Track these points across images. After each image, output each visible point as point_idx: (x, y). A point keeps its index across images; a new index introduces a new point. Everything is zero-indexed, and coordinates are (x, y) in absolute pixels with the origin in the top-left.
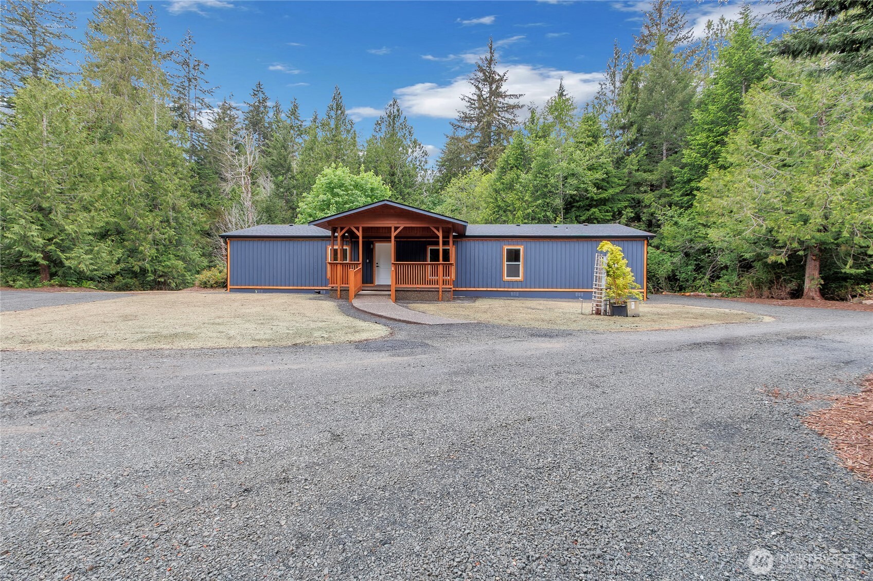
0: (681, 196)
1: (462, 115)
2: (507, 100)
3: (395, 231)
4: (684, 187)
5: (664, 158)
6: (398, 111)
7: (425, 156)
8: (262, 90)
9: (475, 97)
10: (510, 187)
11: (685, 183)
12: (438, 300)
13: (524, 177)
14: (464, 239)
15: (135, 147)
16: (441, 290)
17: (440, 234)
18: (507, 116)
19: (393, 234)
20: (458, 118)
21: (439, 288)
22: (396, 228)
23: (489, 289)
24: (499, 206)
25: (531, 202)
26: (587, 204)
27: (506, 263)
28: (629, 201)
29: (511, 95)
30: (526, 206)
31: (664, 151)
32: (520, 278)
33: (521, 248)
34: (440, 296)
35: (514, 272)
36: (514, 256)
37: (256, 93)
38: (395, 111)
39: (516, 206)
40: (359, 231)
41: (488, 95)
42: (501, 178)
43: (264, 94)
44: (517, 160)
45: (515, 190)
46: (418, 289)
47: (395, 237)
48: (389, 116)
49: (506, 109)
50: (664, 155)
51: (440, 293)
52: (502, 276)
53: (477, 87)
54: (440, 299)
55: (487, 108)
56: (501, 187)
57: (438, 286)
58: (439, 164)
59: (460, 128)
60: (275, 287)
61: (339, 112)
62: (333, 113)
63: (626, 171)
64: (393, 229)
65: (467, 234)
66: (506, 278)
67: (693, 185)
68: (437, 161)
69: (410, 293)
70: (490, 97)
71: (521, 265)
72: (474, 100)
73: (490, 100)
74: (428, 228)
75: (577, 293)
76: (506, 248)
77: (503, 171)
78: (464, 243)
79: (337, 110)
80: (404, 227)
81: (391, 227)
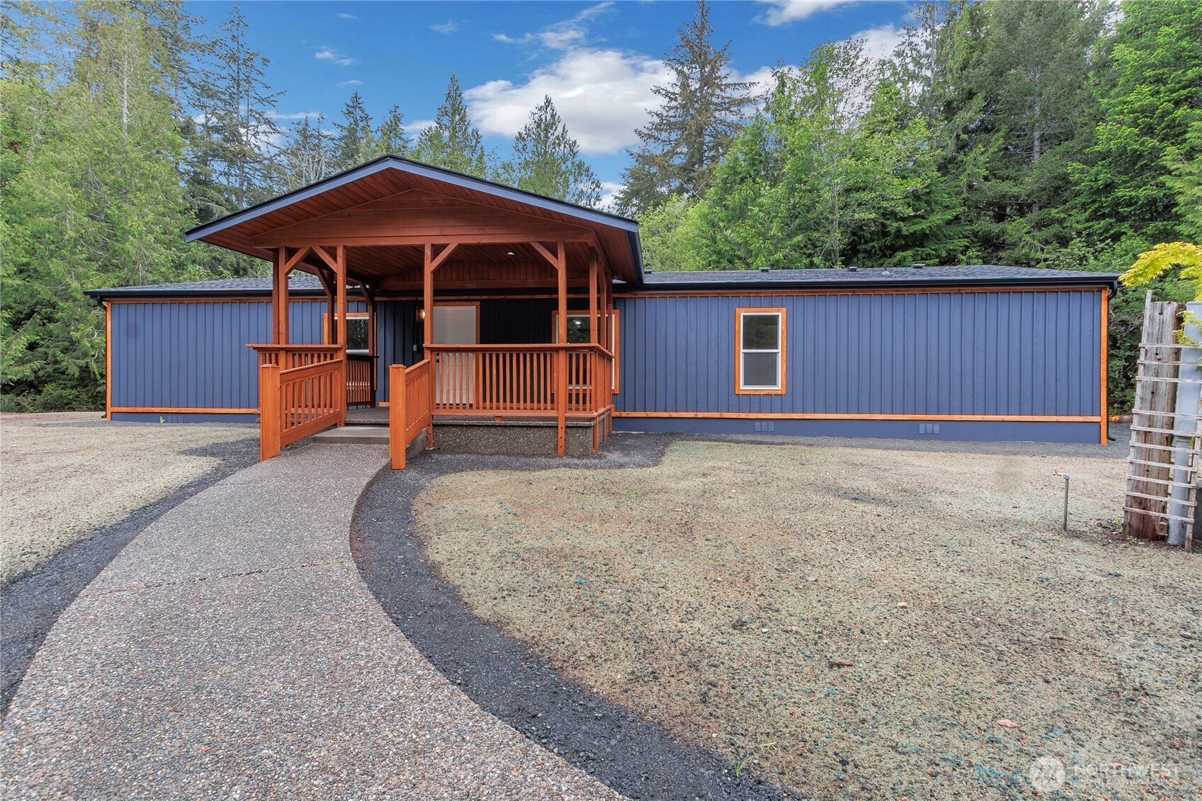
0: (1087, 221)
1: (657, 120)
2: (729, 93)
3: (434, 257)
4: (1094, 202)
5: (1036, 156)
6: (553, 116)
7: (597, 190)
8: (360, 106)
9: (677, 90)
10: (739, 215)
11: (1098, 191)
12: (554, 453)
13: (769, 195)
14: (641, 294)
15: (73, 155)
16: (562, 424)
17: (560, 264)
18: (731, 118)
19: (430, 266)
20: (650, 126)
21: (556, 419)
22: (437, 249)
23: (700, 415)
24: (719, 253)
25: (782, 239)
26: (888, 243)
27: (742, 351)
28: (968, 237)
29: (735, 84)
30: (771, 248)
31: (1036, 143)
32: (778, 388)
33: (781, 314)
34: (561, 443)
35: (761, 371)
36: (760, 332)
37: (351, 109)
38: (549, 118)
39: (752, 248)
40: (335, 259)
41: (697, 86)
42: (722, 200)
43: (363, 112)
44: (754, 164)
45: (750, 217)
46: (498, 422)
47: (436, 273)
48: (539, 126)
49: (727, 106)
50: (1036, 149)
51: (561, 432)
52: (734, 381)
53: (680, 73)
54: (561, 450)
55: (697, 106)
56: (723, 214)
57: (553, 414)
58: (619, 202)
59: (652, 139)
60: (208, 410)
61: (457, 118)
62: (446, 120)
63: (964, 179)
64: (428, 252)
65: (648, 280)
66: (743, 387)
67: (1120, 194)
68: (616, 198)
69: (475, 431)
70: (701, 89)
71: (779, 356)
72: (674, 94)
73: (701, 92)
74: (527, 247)
75: (922, 426)
76: (742, 313)
77: (727, 188)
78: (640, 303)
79: (453, 114)
80: (460, 246)
81: (423, 247)
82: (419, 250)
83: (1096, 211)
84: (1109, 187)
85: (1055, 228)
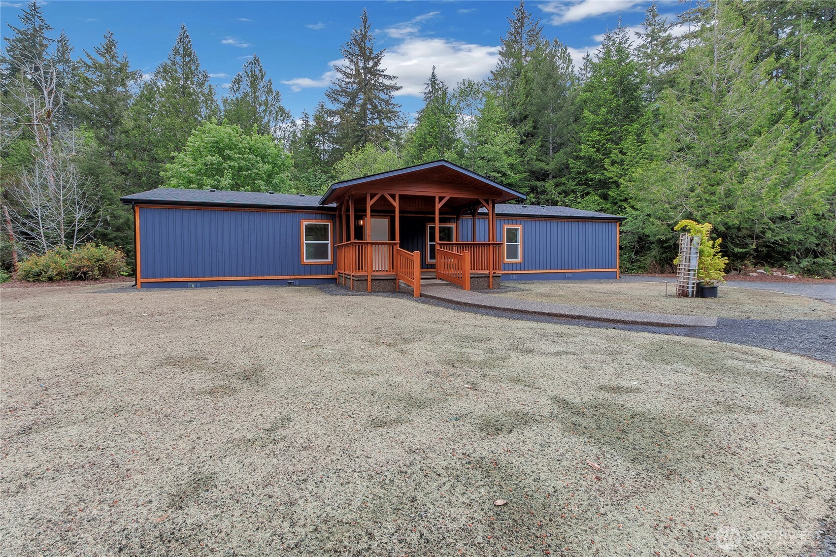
3: (440, 201)
4: (578, 177)
5: (551, 151)
11: (580, 173)
16: (491, 275)
19: (438, 206)
22: (441, 199)
29: (387, 76)
31: (551, 145)
32: (519, 260)
33: (520, 228)
34: (491, 283)
40: (395, 201)
50: (551, 148)
51: (491, 279)
54: (491, 287)
64: (437, 200)
66: (507, 260)
67: (588, 176)
71: (519, 246)
75: (567, 274)
76: (506, 227)
79: (184, 56)
80: (451, 198)
81: (435, 197)
82: (433, 199)
83: (579, 182)
84: (585, 172)
85: (563, 187)
